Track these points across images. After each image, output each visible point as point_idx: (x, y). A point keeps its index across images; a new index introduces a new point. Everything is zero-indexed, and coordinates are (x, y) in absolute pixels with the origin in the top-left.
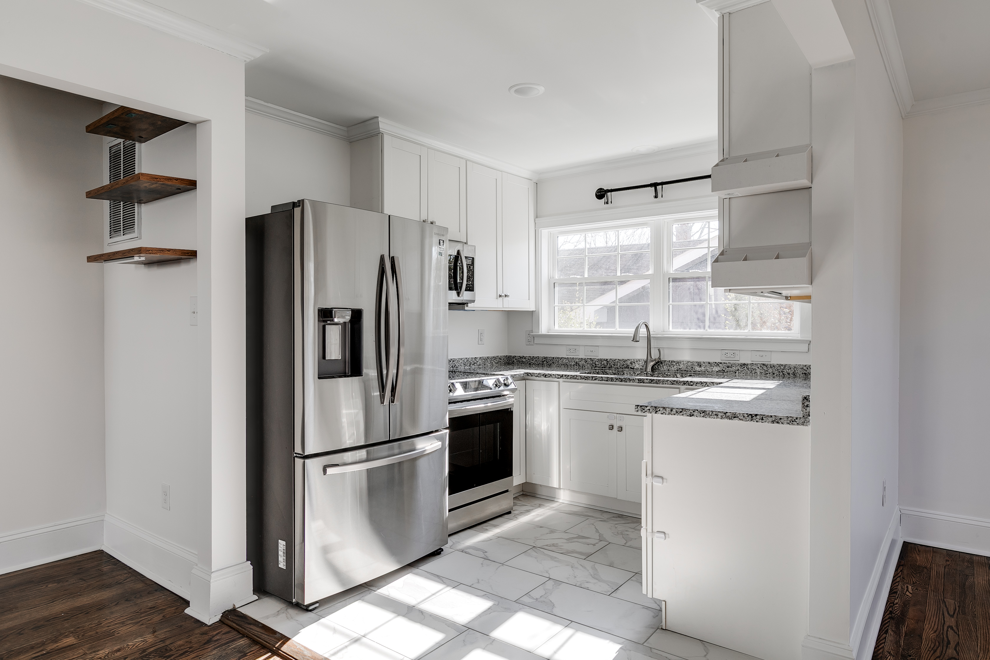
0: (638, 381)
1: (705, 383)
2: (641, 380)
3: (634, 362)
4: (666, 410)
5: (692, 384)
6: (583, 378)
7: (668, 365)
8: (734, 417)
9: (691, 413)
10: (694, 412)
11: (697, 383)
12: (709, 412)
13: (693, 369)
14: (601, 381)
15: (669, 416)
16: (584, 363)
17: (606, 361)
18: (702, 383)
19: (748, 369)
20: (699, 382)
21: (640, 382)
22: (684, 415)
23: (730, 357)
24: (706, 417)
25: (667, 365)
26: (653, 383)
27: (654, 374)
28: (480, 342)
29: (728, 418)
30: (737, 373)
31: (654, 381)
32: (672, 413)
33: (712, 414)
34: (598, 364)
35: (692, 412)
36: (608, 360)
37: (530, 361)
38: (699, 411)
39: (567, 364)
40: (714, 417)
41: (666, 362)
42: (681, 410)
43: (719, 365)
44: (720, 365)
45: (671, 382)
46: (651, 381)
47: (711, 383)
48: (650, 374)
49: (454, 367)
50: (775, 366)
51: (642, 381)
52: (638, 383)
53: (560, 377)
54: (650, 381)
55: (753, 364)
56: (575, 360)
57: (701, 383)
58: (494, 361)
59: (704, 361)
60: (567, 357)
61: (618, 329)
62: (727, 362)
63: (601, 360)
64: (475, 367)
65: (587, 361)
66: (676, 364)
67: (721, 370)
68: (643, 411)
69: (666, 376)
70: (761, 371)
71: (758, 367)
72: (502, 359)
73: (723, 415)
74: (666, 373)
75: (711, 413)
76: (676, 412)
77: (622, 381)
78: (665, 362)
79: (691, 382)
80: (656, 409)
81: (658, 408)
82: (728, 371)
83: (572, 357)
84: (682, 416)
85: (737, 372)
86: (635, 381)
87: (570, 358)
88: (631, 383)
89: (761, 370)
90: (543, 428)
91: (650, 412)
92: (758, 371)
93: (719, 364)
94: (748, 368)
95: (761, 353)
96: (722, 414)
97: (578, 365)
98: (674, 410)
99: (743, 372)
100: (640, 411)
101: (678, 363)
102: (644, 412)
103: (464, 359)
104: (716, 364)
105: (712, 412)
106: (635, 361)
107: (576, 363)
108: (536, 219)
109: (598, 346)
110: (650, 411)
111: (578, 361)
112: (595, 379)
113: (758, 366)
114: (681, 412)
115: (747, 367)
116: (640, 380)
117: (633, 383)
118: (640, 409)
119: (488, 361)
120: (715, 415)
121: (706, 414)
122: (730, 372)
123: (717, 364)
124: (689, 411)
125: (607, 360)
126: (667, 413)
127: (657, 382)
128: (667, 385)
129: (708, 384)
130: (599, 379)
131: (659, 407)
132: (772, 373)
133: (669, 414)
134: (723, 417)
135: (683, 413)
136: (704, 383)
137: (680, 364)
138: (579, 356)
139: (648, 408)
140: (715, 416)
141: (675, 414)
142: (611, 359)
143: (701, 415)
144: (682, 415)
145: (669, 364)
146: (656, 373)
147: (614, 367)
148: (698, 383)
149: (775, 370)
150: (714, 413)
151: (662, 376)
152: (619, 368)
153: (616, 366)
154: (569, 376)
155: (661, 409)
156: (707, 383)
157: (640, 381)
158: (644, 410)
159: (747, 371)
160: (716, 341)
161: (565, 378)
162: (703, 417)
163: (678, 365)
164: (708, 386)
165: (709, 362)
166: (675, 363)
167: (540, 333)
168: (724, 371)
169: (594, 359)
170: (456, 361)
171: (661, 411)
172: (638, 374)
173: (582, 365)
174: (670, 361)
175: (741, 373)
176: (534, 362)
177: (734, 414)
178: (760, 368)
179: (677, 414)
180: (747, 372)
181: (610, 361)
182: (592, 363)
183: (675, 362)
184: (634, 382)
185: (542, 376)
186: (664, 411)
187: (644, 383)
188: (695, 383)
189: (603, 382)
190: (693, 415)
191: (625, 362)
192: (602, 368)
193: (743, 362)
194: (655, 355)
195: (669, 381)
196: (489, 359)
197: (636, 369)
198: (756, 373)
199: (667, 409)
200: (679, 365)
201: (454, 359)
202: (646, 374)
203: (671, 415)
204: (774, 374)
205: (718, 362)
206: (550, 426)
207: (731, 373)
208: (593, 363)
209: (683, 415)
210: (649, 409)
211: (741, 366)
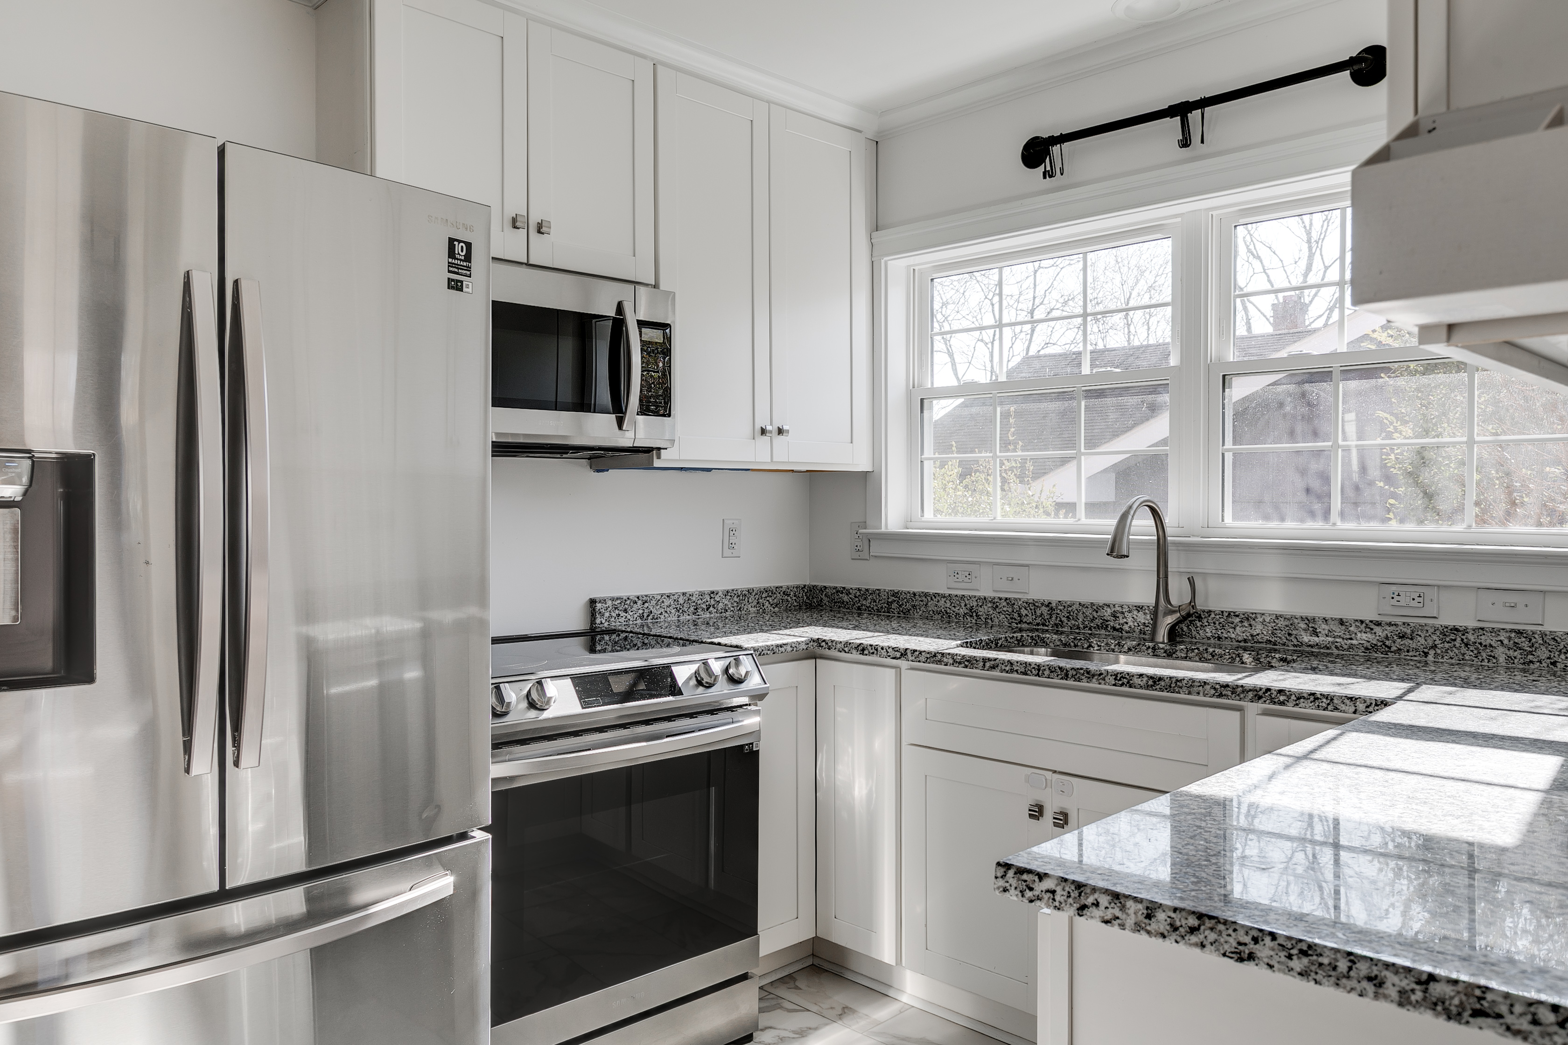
0: (1115, 679)
1: (1327, 698)
2: (1122, 677)
3: (1123, 613)
4: (1123, 908)
5: (1282, 698)
6: (960, 663)
7: (1217, 623)
8: (1478, 1013)
9: (1240, 944)
10: (1255, 940)
11: (1298, 699)
12: (1336, 960)
13: (1292, 638)
14: (1007, 672)
15: (1137, 935)
16: (990, 609)
17: (1048, 606)
18: (1318, 699)
19: (1466, 645)
20: (1305, 695)
21: (1120, 682)
22: (1208, 946)
23: (1408, 606)
24: (1318, 977)
25: (1214, 623)
26: (1158, 687)
27: (1176, 651)
28: (728, 552)
29: (1439, 1008)
30: (1430, 658)
31: (1163, 683)
32: (1154, 926)
33: (1350, 968)
34: (1027, 615)
35: (1247, 939)
36: (1054, 605)
37: (859, 601)
38: (1281, 941)
39: (948, 611)
40: (1359, 987)
41: (1213, 615)
42: (1193, 921)
43: (1372, 629)
44: (1377, 630)
45: (1215, 689)
46: (1154, 682)
47: (1346, 701)
48: (1163, 648)
49: (648, 616)
50: (1559, 640)
51: (1125, 681)
52: (1114, 685)
53: (898, 655)
54: (1150, 683)
55: (1482, 629)
56: (967, 602)
57: (1312, 698)
58: (768, 599)
59: (1328, 616)
60: (947, 592)
61: (1084, 520)
62: (1399, 621)
63: (1033, 605)
64: (712, 615)
65: (997, 606)
66: (1241, 622)
67: (1379, 644)
68: (1029, 894)
69: (1210, 657)
70: (1511, 653)
71: (1500, 641)
72: (792, 593)
73: (1413, 991)
74: (1211, 650)
75: (1343, 965)
76: (1171, 925)
77: (1066, 677)
78: (1209, 616)
79: (1280, 691)
80: (1080, 895)
81: (1088, 891)
82: (1400, 650)
83: (960, 593)
84: (1197, 951)
85: (1432, 652)
86: (1104, 679)
87: (957, 596)
88: (1094, 685)
89: (1511, 651)
90: (856, 793)
91: (1057, 904)
92: (1501, 653)
93: (1373, 626)
94: (1465, 640)
95: (1512, 598)
96: (1407, 983)
97: (974, 614)
98: (1161, 916)
99: (1452, 654)
100: (1012, 891)
101: (1248, 618)
102: (1032, 901)
103: (676, 596)
104: (1364, 625)
105: (1354, 963)
106: (1124, 610)
107: (971, 610)
108: (875, 234)
109: (1027, 566)
110: (1054, 900)
111: (975, 604)
112: (993, 668)
113: (1502, 638)
115: (1462, 640)
116: (1119, 676)
117: (1100, 684)
118: (1014, 882)
119: (750, 600)
120: (1370, 979)
121: (1321, 965)
122: (1408, 651)
123: (1366, 627)
124: (1230, 931)
125: (1050, 603)
126: (1130, 922)
127: (1170, 686)
128: (1201, 698)
129: (1335, 701)
130: (1003, 667)
131: (1094, 891)
132: (1549, 661)
133: (1138, 928)
134: (1413, 998)
135: (1202, 937)
136: (1324, 700)
137: (1253, 622)
138: (978, 590)
139: (1048, 884)
140: (1369, 987)
141: (1164, 936)
142: (1060, 602)
143: (1292, 964)
144: (1196, 945)
145: (1222, 620)
146: (1182, 647)
147: (1069, 623)
148: (1304, 698)
149: (1560, 651)
150: (1363, 968)
151: (1198, 659)
152: (1081, 626)
153: (1073, 622)
154: (923, 653)
155: (1104, 900)
156: (1332, 700)
157: (1120, 680)
158: (1031, 889)
159: (1464, 650)
160: (1364, 557)
161: (911, 658)
162: (1300, 974)
163: (1246, 624)
164: (1336, 709)
165: (1341, 619)
166: (1238, 620)
167: (883, 529)
168: (1390, 648)
169: (1016, 599)
170: (653, 602)
171: (1102, 907)
172: (1129, 649)
173: (985, 616)
174: (1222, 612)
175: (1443, 657)
176: (868, 605)
177: (1478, 992)
178: (1506, 642)
179: (1174, 936)
180: (1463, 654)
181: (1057, 607)
182: (1010, 610)
183: (1237, 616)
184: (1103, 682)
185: (854, 651)
186: (1117, 912)
187: (1130, 687)
188: (1293, 697)
189: (1015, 675)
190: (1251, 957)
191: (1097, 612)
192: (1038, 624)
193: (1451, 622)
194: (1179, 594)
195: (1208, 687)
196: (754, 594)
197: (1127, 632)
198: (1494, 657)
199: (1130, 903)
200: (1250, 625)
201: (646, 596)
202: (1154, 649)
203: (1144, 936)
204: (1554, 664)
205: (1371, 621)
206: (874, 789)
207: (1410, 654)
208: (1013, 611)
209: (1203, 946)
210: (1053, 892)
211: (1445, 635)
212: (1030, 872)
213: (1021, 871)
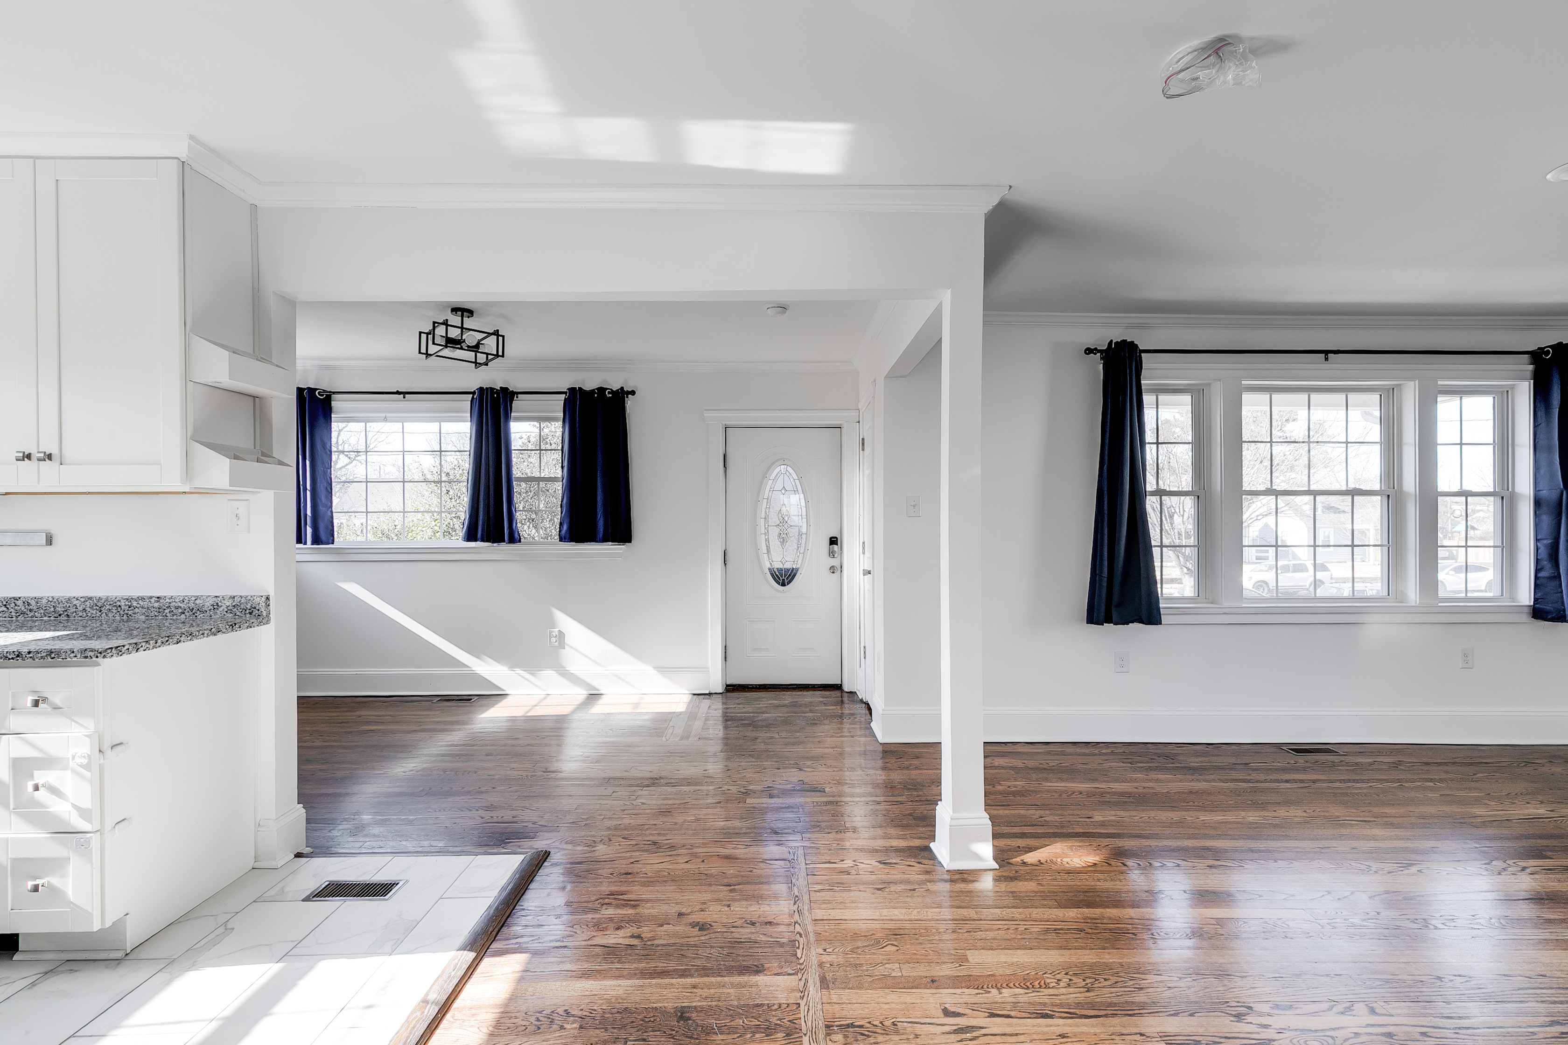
4: (149, 644)
8: (219, 632)
22: (171, 644)
32: (158, 645)
42: (167, 639)
68: (120, 653)
100: (115, 655)
102: (121, 655)
114: (167, 641)
118: (115, 652)
126: (151, 647)
131: (140, 643)
139: (127, 647)
140: (202, 636)
155: (144, 644)
158: (121, 651)
210: (128, 649)
212: (119, 646)
213: (117, 647)
